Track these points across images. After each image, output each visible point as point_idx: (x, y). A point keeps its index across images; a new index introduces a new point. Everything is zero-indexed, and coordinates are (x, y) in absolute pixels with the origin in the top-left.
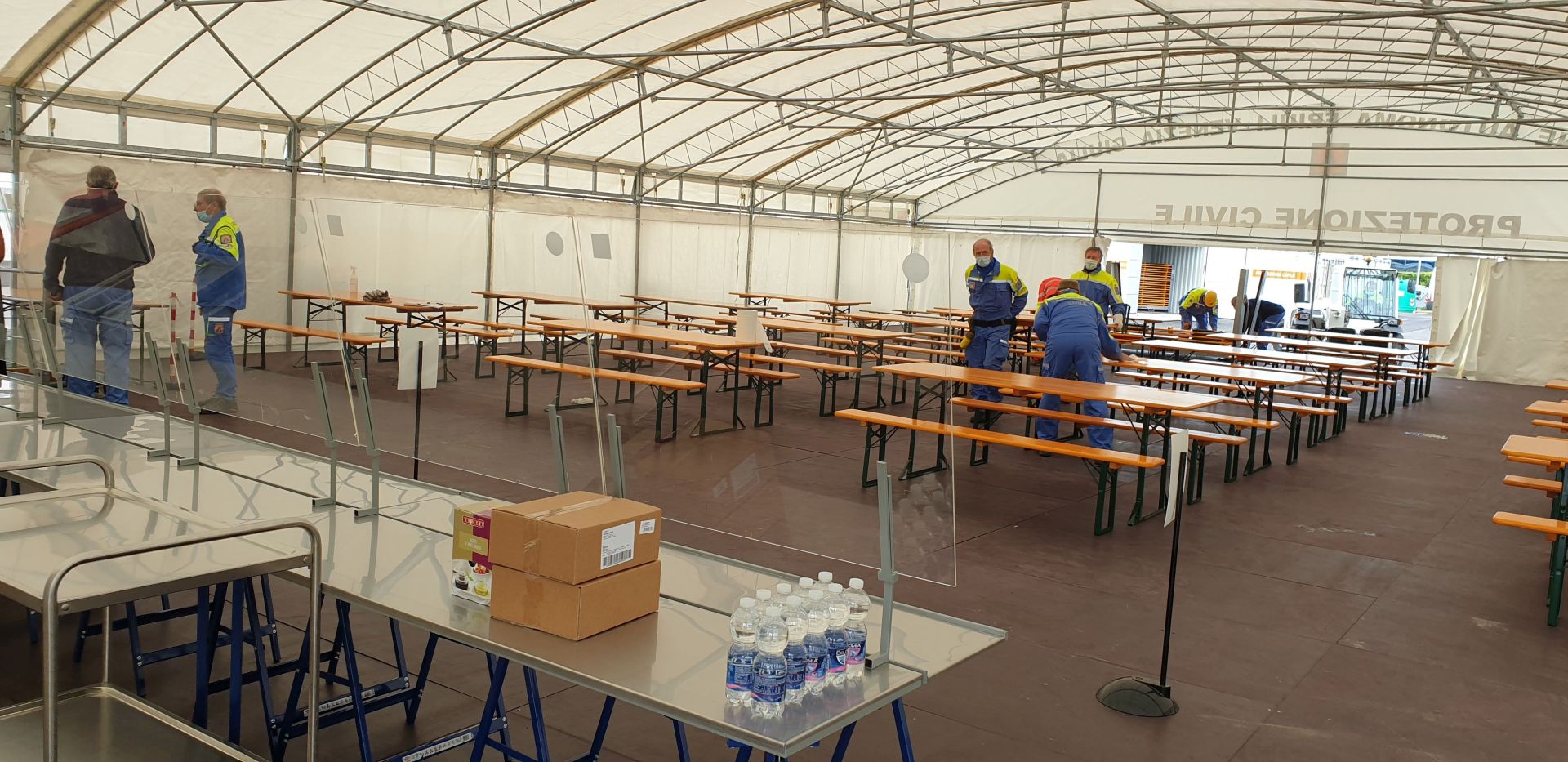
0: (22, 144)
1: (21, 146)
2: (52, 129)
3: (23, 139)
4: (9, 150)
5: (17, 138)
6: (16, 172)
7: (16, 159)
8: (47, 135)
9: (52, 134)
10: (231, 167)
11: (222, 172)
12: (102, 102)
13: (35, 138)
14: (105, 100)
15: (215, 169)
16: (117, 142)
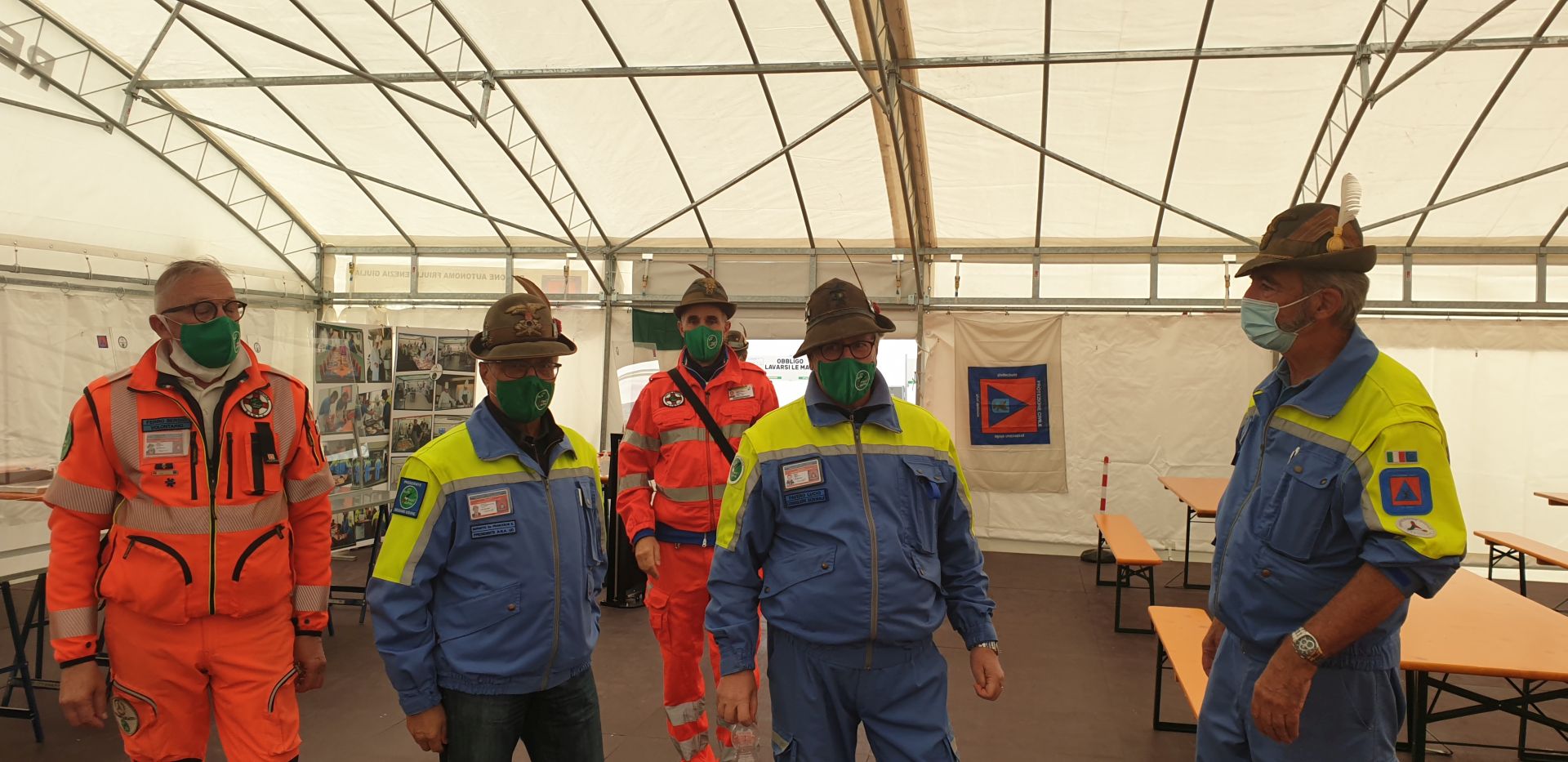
0: (927, 308)
1: (924, 310)
2: (957, 288)
3: (926, 302)
4: (914, 315)
5: (921, 302)
6: (919, 337)
7: (920, 323)
8: (954, 296)
9: (957, 294)
10: (1181, 314)
11: (1165, 322)
12: (1013, 251)
13: (939, 300)
14: (1014, 248)
15: (1155, 318)
16: (1030, 295)
